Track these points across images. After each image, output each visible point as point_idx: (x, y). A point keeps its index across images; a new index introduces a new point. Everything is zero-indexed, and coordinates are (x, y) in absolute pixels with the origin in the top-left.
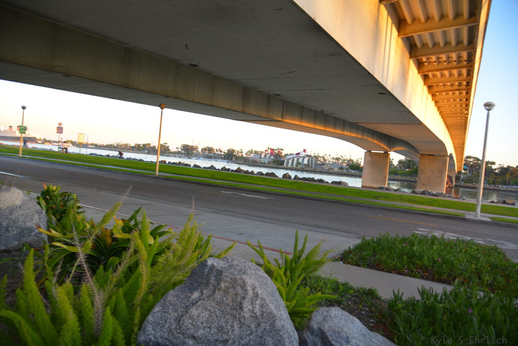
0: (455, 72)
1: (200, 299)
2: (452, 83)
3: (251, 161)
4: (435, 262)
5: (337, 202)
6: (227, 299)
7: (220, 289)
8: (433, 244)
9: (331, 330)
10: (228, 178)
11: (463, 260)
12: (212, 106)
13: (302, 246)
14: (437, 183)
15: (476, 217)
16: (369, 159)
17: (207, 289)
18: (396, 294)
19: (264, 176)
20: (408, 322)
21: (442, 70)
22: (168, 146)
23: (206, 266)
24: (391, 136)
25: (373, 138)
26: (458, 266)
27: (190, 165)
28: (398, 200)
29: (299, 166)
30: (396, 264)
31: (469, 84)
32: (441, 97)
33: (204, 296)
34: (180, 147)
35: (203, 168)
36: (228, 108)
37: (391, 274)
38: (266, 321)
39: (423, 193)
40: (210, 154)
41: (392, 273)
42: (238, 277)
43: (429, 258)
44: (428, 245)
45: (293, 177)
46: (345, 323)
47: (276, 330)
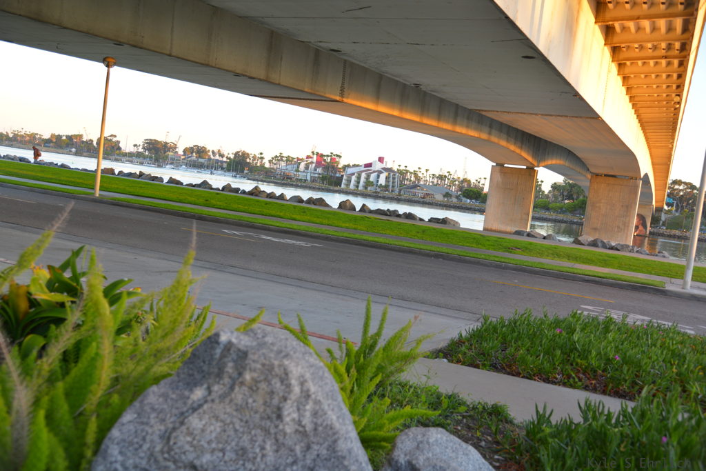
0: (662, 23)
1: (206, 402)
2: (655, 43)
3: (278, 177)
4: (609, 361)
5: (438, 256)
6: (254, 401)
7: (242, 384)
8: (607, 330)
9: (429, 465)
10: (235, 206)
11: (657, 359)
12: (207, 65)
13: (378, 327)
14: (619, 227)
15: (683, 288)
16: (500, 180)
17: (218, 383)
18: (541, 412)
19: (304, 205)
20: (559, 457)
21: (638, 18)
22: (119, 142)
23: (218, 343)
24: (540, 139)
25: (508, 141)
26: (648, 369)
27: (161, 180)
28: (548, 256)
29: (369, 188)
30: (542, 363)
31: (685, 47)
32: (634, 69)
33: (214, 395)
34: (142, 144)
35: (187, 185)
36: (238, 71)
37: (532, 382)
38: (321, 441)
39: (594, 244)
40: (200, 160)
41: (535, 380)
42: (276, 363)
43: (599, 353)
44: (598, 333)
45: (358, 209)
46: (453, 455)
47: (338, 458)
